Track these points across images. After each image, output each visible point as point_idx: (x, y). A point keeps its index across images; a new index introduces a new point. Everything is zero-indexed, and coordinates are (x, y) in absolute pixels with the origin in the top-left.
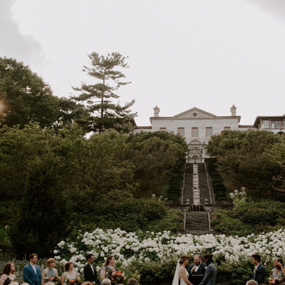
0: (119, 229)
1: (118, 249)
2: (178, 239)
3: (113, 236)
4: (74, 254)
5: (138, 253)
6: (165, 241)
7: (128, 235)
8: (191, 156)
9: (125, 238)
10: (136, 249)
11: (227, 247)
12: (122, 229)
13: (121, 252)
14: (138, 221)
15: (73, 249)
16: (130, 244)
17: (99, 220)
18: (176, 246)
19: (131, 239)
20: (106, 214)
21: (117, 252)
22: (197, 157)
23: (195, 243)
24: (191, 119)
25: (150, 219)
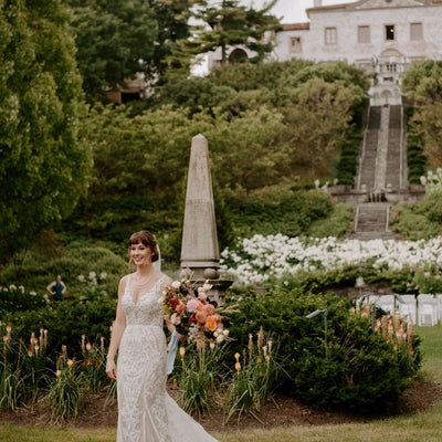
0: (280, 235)
1: (283, 258)
2: (344, 246)
3: (274, 243)
4: (239, 262)
5: (303, 261)
6: (330, 249)
7: (290, 242)
8: (379, 90)
9: (287, 247)
10: (300, 258)
11: (394, 255)
12: (283, 234)
13: (287, 261)
14: (299, 221)
15: (237, 259)
16: (293, 252)
17: (252, 222)
18: (340, 254)
19: (294, 247)
20: (259, 213)
21: (282, 261)
22: (389, 92)
23: (361, 249)
24: (381, 8)
25: (314, 219)
